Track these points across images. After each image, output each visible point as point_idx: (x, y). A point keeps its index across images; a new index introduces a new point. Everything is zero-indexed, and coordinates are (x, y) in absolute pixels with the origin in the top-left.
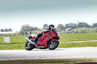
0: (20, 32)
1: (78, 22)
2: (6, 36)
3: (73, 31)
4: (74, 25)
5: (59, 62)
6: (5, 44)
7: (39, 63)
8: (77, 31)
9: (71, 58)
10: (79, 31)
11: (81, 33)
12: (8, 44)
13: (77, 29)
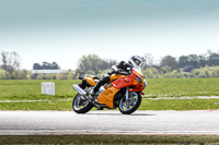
0: (78, 71)
1: (209, 52)
2: (44, 78)
3: (197, 74)
4: (198, 60)
5: (166, 142)
6: (44, 96)
7: (119, 142)
8: (207, 73)
9: (194, 132)
10: (210, 73)
11: (214, 76)
12: (50, 97)
13: (206, 68)
